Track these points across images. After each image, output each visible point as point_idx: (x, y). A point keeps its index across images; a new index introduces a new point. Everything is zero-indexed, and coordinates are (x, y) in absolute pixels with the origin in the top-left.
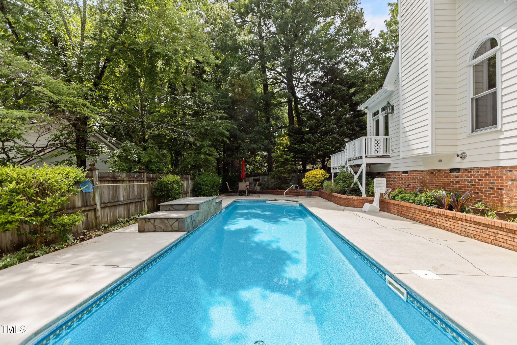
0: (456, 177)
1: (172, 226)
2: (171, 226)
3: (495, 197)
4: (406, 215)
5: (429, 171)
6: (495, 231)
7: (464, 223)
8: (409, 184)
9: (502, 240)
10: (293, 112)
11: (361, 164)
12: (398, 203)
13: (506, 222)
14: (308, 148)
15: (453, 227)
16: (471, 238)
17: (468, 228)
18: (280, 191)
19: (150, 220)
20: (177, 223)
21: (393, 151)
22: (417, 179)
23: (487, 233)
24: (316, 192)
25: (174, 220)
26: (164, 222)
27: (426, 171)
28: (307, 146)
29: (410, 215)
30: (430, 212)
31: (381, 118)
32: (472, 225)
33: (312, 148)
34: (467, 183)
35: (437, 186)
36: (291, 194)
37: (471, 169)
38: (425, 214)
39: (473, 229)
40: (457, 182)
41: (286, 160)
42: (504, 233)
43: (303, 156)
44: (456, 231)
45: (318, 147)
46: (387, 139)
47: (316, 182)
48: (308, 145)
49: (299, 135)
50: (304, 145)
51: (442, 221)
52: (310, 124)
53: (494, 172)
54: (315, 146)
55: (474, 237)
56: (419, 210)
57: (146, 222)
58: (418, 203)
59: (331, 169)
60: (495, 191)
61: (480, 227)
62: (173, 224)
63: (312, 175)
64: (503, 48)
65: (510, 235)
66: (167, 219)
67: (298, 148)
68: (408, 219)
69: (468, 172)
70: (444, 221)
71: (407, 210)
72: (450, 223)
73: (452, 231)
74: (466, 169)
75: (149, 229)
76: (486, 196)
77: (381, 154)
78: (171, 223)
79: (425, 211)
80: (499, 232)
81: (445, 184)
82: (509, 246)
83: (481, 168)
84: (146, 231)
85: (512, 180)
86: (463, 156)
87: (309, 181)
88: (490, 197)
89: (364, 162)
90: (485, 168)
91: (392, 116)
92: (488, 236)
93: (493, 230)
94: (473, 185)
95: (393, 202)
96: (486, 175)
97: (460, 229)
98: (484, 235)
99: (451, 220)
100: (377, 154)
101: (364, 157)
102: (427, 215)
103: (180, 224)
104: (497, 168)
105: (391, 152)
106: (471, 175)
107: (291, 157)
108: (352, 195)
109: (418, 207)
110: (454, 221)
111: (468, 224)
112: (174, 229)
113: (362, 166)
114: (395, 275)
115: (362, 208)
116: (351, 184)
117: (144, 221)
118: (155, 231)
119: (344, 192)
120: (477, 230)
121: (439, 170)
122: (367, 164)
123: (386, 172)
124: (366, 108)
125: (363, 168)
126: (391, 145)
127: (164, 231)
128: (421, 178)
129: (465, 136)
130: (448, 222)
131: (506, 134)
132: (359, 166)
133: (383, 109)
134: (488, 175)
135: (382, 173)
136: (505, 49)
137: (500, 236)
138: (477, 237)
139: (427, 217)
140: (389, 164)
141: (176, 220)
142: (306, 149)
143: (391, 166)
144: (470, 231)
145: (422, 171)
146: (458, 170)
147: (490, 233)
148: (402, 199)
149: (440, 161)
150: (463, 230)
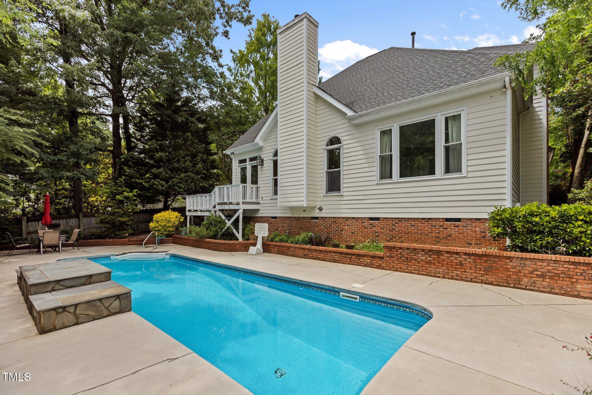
0: (315, 223)
1: (110, 308)
2: (107, 308)
3: (339, 236)
4: (287, 253)
5: (296, 217)
6: (350, 256)
7: (332, 254)
8: (278, 228)
9: (354, 261)
10: (121, 131)
11: (239, 210)
12: (277, 244)
13: (352, 250)
14: (158, 185)
15: (325, 257)
16: (337, 262)
17: (335, 257)
18: (111, 240)
19: (67, 309)
20: (117, 302)
21: (262, 199)
22: (286, 224)
23: (346, 258)
24: (169, 238)
25: (112, 298)
26: (95, 306)
27: (292, 217)
28: (157, 183)
29: (290, 253)
30: (308, 249)
31: (249, 166)
32: (337, 255)
33: (163, 186)
34: (322, 227)
35: (302, 229)
36: (130, 243)
37: (325, 218)
38: (303, 251)
39: (338, 257)
40: (316, 226)
41: (127, 198)
42: (355, 257)
43: (148, 194)
44: (327, 260)
45: (170, 185)
46: (257, 187)
47: (169, 227)
48: (159, 182)
49: (141, 166)
50: (152, 182)
51: (317, 254)
52: (160, 156)
53: (338, 220)
54: (167, 183)
55: (338, 262)
56: (299, 248)
57: (58, 313)
58: (296, 243)
59: (187, 211)
60: (339, 232)
61: (342, 255)
62: (110, 305)
63: (164, 219)
64: (344, 146)
65: (358, 257)
66: (100, 300)
67: (144, 183)
68: (289, 256)
69: (324, 220)
70: (319, 254)
71: (288, 249)
72: (323, 255)
73: (324, 260)
74: (322, 218)
75: (63, 323)
76: (334, 235)
77: (254, 200)
78: (106, 304)
79: (304, 249)
80: (353, 257)
81: (307, 228)
82: (357, 264)
83: (331, 218)
84: (57, 328)
85: (348, 226)
86: (321, 209)
87: (161, 226)
88: (336, 236)
89: (242, 207)
90: (334, 218)
91: (262, 168)
92: (346, 260)
93: (349, 256)
94: (326, 228)
95: (273, 243)
96: (334, 222)
97: (330, 258)
98: (344, 260)
99: (324, 253)
100: (251, 201)
101: (241, 203)
102: (306, 251)
103: (123, 302)
104: (340, 218)
105: (260, 199)
106: (325, 222)
107: (135, 196)
108: (224, 239)
109: (298, 246)
110: (325, 253)
111: (335, 255)
112: (113, 311)
113: (239, 211)
114: (350, 290)
115: (248, 251)
116: (222, 229)
117: (53, 313)
118: (77, 324)
119: (215, 237)
120: (340, 257)
121: (303, 218)
122: (244, 210)
123: (255, 217)
124: (233, 153)
125: (240, 213)
126: (260, 193)
127: (94, 319)
128: (289, 223)
129: (322, 195)
130: (321, 255)
131: (345, 198)
132: (236, 211)
133: (252, 159)
134: (335, 222)
135: (250, 217)
136: (345, 147)
137: (353, 259)
138: (340, 261)
139: (306, 253)
140: (258, 210)
141: (115, 298)
142: (155, 186)
143: (260, 212)
144: (336, 259)
145: (290, 217)
146: (317, 218)
147: (348, 258)
148: (281, 241)
149: (304, 211)
150: (332, 258)
